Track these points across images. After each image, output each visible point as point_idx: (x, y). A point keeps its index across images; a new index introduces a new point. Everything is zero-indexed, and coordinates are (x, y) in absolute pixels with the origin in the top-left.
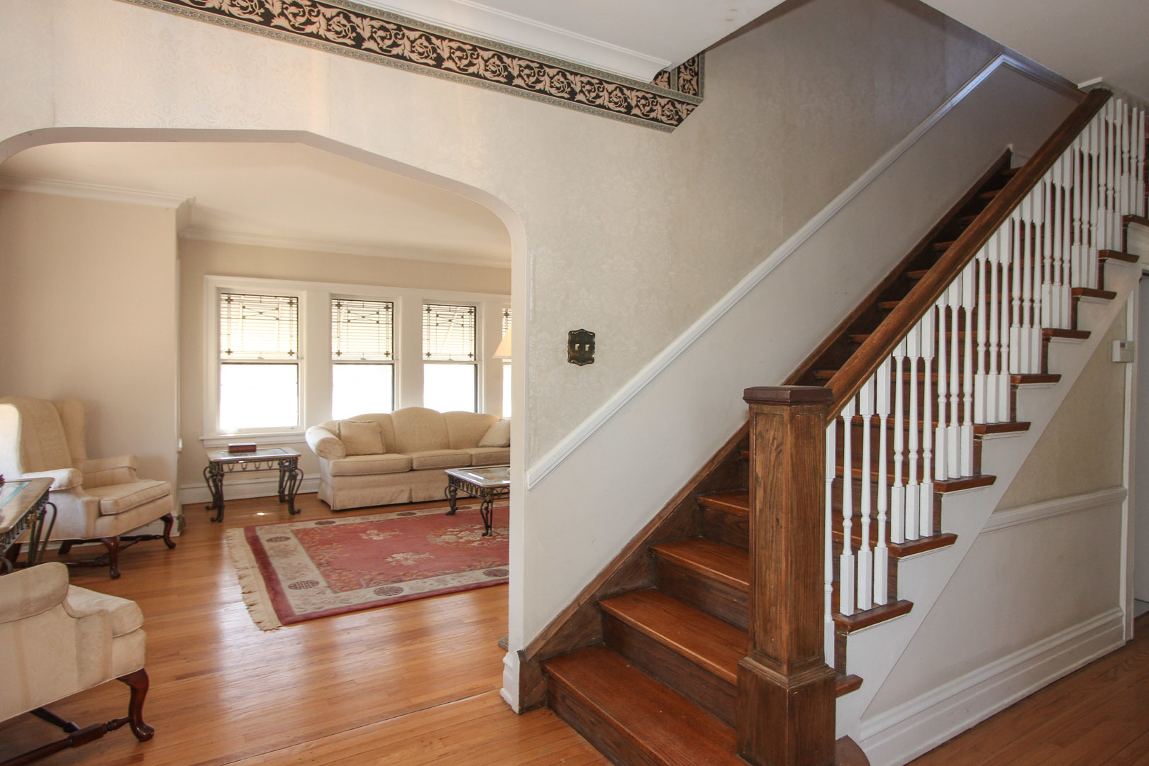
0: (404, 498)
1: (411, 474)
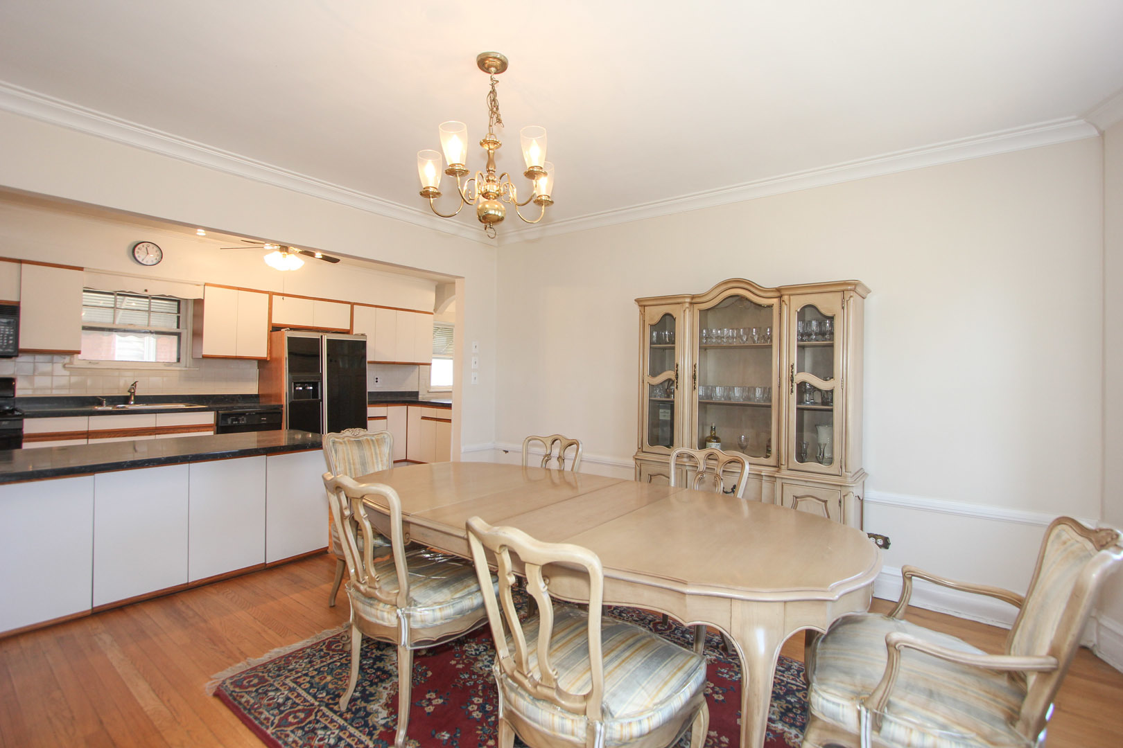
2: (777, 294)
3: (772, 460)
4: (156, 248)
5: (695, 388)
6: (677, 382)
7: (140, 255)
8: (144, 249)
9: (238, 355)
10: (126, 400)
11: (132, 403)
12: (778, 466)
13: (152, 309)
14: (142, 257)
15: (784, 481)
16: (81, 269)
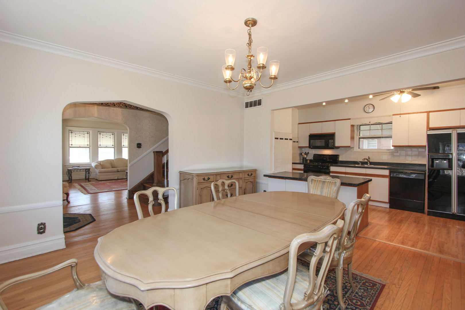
0: (116, 178)
1: (118, 172)
4: (372, 106)
7: (367, 109)
8: (368, 107)
9: (409, 145)
10: (366, 163)
11: (369, 164)
13: (383, 128)
14: (368, 110)
16: (350, 119)
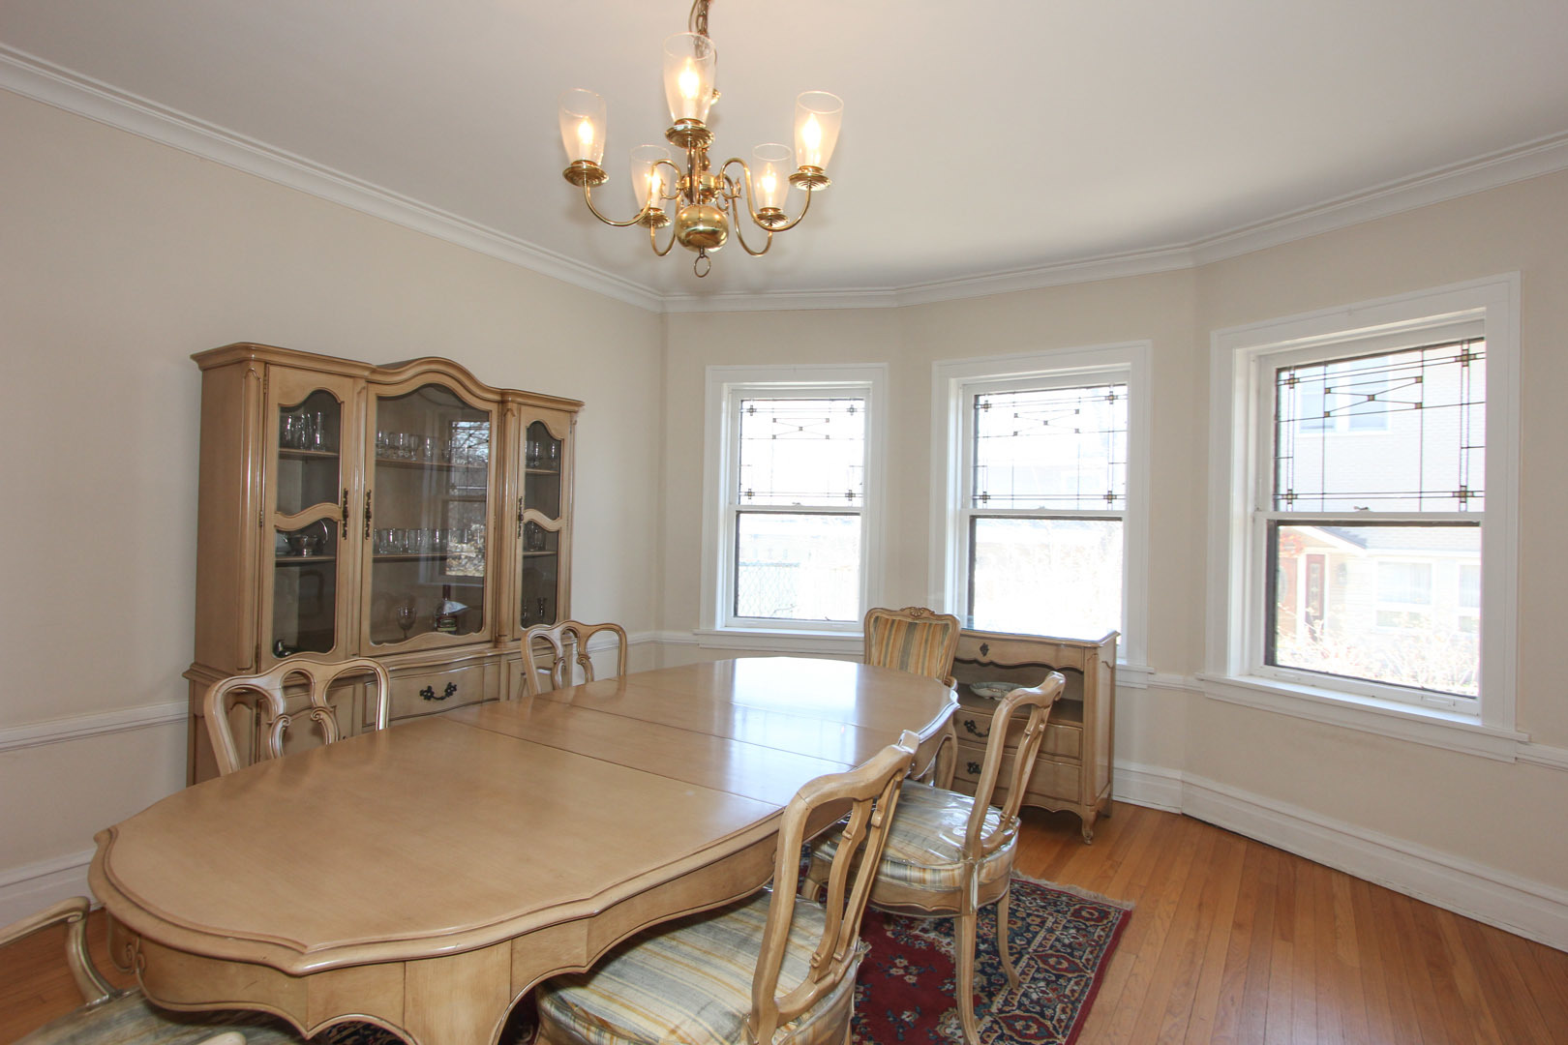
2: (497, 398)
3: (485, 634)
5: (368, 535)
6: (345, 525)
12: (496, 641)
15: (510, 657)
